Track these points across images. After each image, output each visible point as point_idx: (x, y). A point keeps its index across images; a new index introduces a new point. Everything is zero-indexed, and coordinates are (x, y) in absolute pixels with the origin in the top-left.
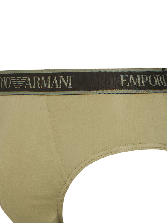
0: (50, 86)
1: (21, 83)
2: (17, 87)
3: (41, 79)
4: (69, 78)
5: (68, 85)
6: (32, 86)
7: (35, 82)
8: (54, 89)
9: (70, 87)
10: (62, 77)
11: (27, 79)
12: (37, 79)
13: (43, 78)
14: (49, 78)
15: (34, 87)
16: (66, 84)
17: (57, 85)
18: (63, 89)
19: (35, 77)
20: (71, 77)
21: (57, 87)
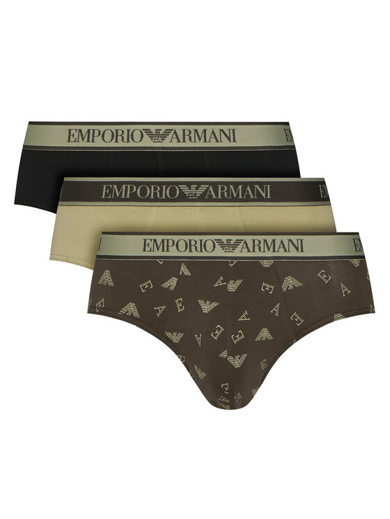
0: (243, 196)
1: (199, 192)
2: (192, 196)
3: (229, 188)
4: (267, 187)
5: (267, 195)
6: (217, 195)
7: (220, 191)
8: (248, 199)
9: (269, 197)
10: (257, 186)
11: (208, 188)
12: (223, 189)
13: (231, 187)
14: (240, 187)
15: (219, 197)
16: (264, 195)
17: (251, 195)
18: (260, 199)
19: (220, 186)
20: (269, 186)
21: (252, 197)
